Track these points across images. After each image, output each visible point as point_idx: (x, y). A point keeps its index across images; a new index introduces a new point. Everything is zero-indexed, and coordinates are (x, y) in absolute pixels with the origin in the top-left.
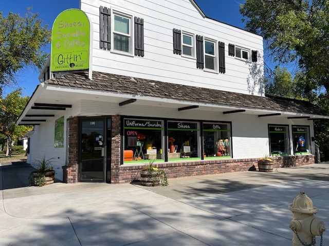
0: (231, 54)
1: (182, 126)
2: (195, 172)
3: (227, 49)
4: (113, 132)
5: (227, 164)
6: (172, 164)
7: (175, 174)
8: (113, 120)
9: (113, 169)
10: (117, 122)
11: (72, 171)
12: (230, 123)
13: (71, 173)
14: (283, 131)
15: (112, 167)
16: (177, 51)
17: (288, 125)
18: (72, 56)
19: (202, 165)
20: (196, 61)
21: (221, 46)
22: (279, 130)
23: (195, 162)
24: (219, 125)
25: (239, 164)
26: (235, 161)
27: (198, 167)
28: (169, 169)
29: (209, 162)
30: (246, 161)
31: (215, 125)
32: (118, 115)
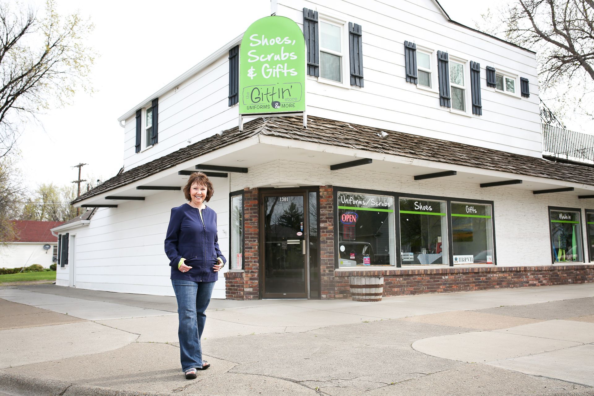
0: (490, 84)
1: (421, 207)
2: (441, 287)
3: (483, 75)
4: (323, 215)
5: (489, 275)
6: (409, 271)
7: (412, 289)
8: (321, 194)
9: (324, 275)
10: (329, 197)
11: (251, 279)
12: (492, 203)
13: (249, 282)
14: (571, 220)
15: (322, 271)
16: (411, 78)
17: (579, 210)
18: (276, 91)
19: (452, 274)
20: (438, 96)
21: (475, 70)
22: (566, 217)
23: (442, 270)
24: (475, 207)
25: (506, 275)
26: (500, 270)
27: (447, 277)
28: (405, 280)
29: (463, 269)
30: (517, 271)
31: (469, 206)
32: (330, 186)
